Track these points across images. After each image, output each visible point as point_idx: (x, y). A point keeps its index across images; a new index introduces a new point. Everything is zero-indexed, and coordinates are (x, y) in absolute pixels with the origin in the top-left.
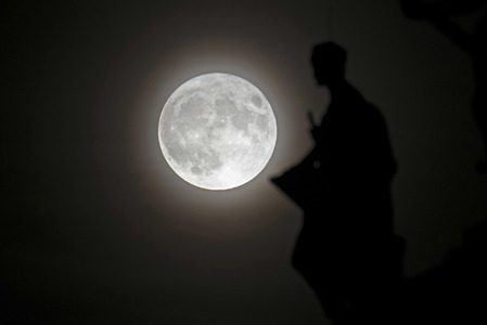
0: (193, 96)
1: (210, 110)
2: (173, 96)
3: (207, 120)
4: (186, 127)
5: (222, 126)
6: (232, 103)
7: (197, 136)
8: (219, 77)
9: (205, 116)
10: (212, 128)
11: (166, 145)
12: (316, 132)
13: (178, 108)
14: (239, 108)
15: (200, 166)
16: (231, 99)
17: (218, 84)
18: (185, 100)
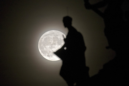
0: (47, 36)
1: (51, 40)
2: (42, 37)
3: (51, 43)
4: (45, 45)
5: (55, 44)
6: (57, 38)
7: (48, 47)
8: (53, 31)
9: (50, 42)
10: (52, 45)
11: (41, 50)
12: (65, 40)
13: (43, 40)
14: (59, 39)
15: (49, 55)
16: (57, 37)
17: (53, 33)
18: (45, 37)
